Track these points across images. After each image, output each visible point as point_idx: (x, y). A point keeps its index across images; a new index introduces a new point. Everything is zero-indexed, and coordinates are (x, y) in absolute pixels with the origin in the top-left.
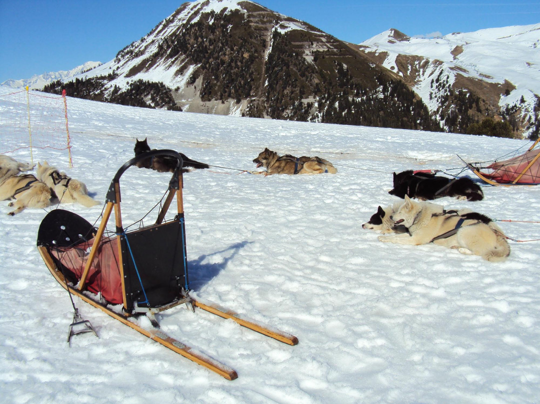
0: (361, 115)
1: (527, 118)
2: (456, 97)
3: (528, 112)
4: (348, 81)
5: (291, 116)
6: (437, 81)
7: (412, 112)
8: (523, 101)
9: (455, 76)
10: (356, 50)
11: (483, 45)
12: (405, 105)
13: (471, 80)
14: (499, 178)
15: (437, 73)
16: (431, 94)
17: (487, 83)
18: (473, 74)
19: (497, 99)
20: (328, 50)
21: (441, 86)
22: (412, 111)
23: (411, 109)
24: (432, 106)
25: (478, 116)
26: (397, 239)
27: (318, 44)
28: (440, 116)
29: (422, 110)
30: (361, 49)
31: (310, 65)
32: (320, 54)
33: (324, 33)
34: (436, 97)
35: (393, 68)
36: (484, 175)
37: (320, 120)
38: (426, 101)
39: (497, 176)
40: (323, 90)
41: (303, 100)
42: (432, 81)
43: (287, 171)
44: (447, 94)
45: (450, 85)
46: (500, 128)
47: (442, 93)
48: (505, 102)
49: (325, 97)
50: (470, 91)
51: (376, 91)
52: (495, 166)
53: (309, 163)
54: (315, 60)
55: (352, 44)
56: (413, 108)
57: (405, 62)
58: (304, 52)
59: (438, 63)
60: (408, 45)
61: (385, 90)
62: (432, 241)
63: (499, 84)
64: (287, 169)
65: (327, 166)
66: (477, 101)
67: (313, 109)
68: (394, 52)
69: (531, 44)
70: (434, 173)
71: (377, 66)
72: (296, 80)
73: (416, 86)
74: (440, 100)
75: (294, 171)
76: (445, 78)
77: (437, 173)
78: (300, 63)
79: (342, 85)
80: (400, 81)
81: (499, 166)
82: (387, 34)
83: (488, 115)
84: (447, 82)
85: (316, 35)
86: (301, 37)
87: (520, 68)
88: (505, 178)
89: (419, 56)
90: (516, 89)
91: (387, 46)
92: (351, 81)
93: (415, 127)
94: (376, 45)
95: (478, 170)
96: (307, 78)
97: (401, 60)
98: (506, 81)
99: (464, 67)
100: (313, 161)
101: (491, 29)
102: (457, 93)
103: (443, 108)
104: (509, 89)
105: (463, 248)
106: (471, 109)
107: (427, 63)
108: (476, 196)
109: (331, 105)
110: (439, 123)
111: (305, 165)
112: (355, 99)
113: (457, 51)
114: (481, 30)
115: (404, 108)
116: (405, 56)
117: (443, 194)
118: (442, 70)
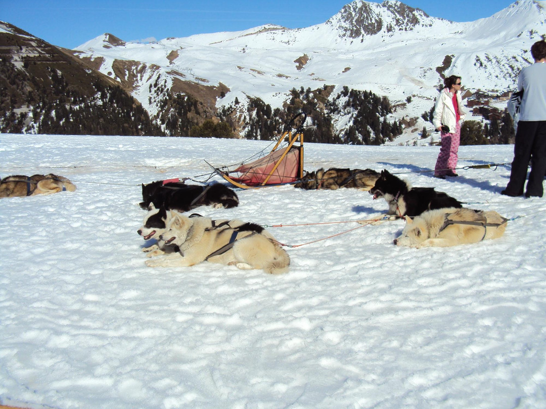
0: (80, 124)
1: (243, 118)
2: (175, 101)
3: (243, 112)
4: (64, 88)
5: (3, 128)
6: (156, 85)
7: (133, 118)
8: (237, 102)
9: (173, 80)
10: (71, 55)
11: (197, 50)
12: (125, 111)
13: (188, 84)
14: (248, 181)
15: (155, 77)
16: (151, 98)
17: (203, 86)
18: (189, 78)
19: (213, 102)
20: (40, 55)
21: (160, 90)
22: (133, 116)
23: (131, 115)
24: (152, 110)
25: (197, 118)
26: (167, 262)
27: (27, 49)
28: (161, 120)
29: (143, 115)
30: (75, 54)
31: (20, 73)
32: (30, 59)
33: (34, 36)
34: (155, 101)
35: (110, 73)
36: (234, 179)
37: (36, 131)
38: (146, 106)
39: (246, 179)
40: (37, 98)
41: (15, 110)
42: (151, 86)
43: (18, 193)
44: (166, 98)
45: (168, 89)
46: (221, 129)
47: (161, 97)
48: (221, 103)
49: (39, 106)
50: (187, 95)
51: (94, 98)
52: (242, 169)
53: (44, 181)
54: (26, 66)
55: (66, 49)
56: (133, 114)
57: (122, 67)
58: (12, 58)
59: (155, 67)
60: (124, 50)
61: (103, 96)
62: (206, 259)
63: (215, 87)
64: (18, 191)
65: (65, 183)
66: (195, 104)
67: (28, 119)
68: (110, 57)
69: (240, 49)
70: (183, 181)
71: (94, 72)
72: (5, 89)
73: (135, 91)
74: (159, 105)
75: (26, 192)
76: (163, 83)
77: (185, 181)
78: (8, 70)
79: (58, 92)
80: (119, 87)
81: (247, 168)
82: (102, 39)
83: (206, 116)
84: (165, 86)
85: (25, 39)
86: (8, 41)
87: (232, 72)
88: (254, 180)
89: (136, 61)
90: (230, 91)
91: (104, 51)
92: (67, 88)
93: (137, 133)
94: (90, 50)
95: (227, 174)
96: (18, 86)
97: (118, 65)
98: (220, 84)
99: (180, 71)
100: (48, 178)
101: (203, 34)
102: (176, 97)
103: (163, 113)
104: (224, 91)
105: (242, 262)
106: (190, 112)
107: (144, 67)
108: (232, 203)
109: (47, 114)
110: (160, 127)
111: (39, 185)
112: (72, 107)
113: (172, 56)
114: (194, 35)
115: (124, 114)
116: (122, 61)
117: (199, 204)
118: (160, 74)
